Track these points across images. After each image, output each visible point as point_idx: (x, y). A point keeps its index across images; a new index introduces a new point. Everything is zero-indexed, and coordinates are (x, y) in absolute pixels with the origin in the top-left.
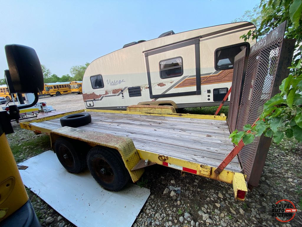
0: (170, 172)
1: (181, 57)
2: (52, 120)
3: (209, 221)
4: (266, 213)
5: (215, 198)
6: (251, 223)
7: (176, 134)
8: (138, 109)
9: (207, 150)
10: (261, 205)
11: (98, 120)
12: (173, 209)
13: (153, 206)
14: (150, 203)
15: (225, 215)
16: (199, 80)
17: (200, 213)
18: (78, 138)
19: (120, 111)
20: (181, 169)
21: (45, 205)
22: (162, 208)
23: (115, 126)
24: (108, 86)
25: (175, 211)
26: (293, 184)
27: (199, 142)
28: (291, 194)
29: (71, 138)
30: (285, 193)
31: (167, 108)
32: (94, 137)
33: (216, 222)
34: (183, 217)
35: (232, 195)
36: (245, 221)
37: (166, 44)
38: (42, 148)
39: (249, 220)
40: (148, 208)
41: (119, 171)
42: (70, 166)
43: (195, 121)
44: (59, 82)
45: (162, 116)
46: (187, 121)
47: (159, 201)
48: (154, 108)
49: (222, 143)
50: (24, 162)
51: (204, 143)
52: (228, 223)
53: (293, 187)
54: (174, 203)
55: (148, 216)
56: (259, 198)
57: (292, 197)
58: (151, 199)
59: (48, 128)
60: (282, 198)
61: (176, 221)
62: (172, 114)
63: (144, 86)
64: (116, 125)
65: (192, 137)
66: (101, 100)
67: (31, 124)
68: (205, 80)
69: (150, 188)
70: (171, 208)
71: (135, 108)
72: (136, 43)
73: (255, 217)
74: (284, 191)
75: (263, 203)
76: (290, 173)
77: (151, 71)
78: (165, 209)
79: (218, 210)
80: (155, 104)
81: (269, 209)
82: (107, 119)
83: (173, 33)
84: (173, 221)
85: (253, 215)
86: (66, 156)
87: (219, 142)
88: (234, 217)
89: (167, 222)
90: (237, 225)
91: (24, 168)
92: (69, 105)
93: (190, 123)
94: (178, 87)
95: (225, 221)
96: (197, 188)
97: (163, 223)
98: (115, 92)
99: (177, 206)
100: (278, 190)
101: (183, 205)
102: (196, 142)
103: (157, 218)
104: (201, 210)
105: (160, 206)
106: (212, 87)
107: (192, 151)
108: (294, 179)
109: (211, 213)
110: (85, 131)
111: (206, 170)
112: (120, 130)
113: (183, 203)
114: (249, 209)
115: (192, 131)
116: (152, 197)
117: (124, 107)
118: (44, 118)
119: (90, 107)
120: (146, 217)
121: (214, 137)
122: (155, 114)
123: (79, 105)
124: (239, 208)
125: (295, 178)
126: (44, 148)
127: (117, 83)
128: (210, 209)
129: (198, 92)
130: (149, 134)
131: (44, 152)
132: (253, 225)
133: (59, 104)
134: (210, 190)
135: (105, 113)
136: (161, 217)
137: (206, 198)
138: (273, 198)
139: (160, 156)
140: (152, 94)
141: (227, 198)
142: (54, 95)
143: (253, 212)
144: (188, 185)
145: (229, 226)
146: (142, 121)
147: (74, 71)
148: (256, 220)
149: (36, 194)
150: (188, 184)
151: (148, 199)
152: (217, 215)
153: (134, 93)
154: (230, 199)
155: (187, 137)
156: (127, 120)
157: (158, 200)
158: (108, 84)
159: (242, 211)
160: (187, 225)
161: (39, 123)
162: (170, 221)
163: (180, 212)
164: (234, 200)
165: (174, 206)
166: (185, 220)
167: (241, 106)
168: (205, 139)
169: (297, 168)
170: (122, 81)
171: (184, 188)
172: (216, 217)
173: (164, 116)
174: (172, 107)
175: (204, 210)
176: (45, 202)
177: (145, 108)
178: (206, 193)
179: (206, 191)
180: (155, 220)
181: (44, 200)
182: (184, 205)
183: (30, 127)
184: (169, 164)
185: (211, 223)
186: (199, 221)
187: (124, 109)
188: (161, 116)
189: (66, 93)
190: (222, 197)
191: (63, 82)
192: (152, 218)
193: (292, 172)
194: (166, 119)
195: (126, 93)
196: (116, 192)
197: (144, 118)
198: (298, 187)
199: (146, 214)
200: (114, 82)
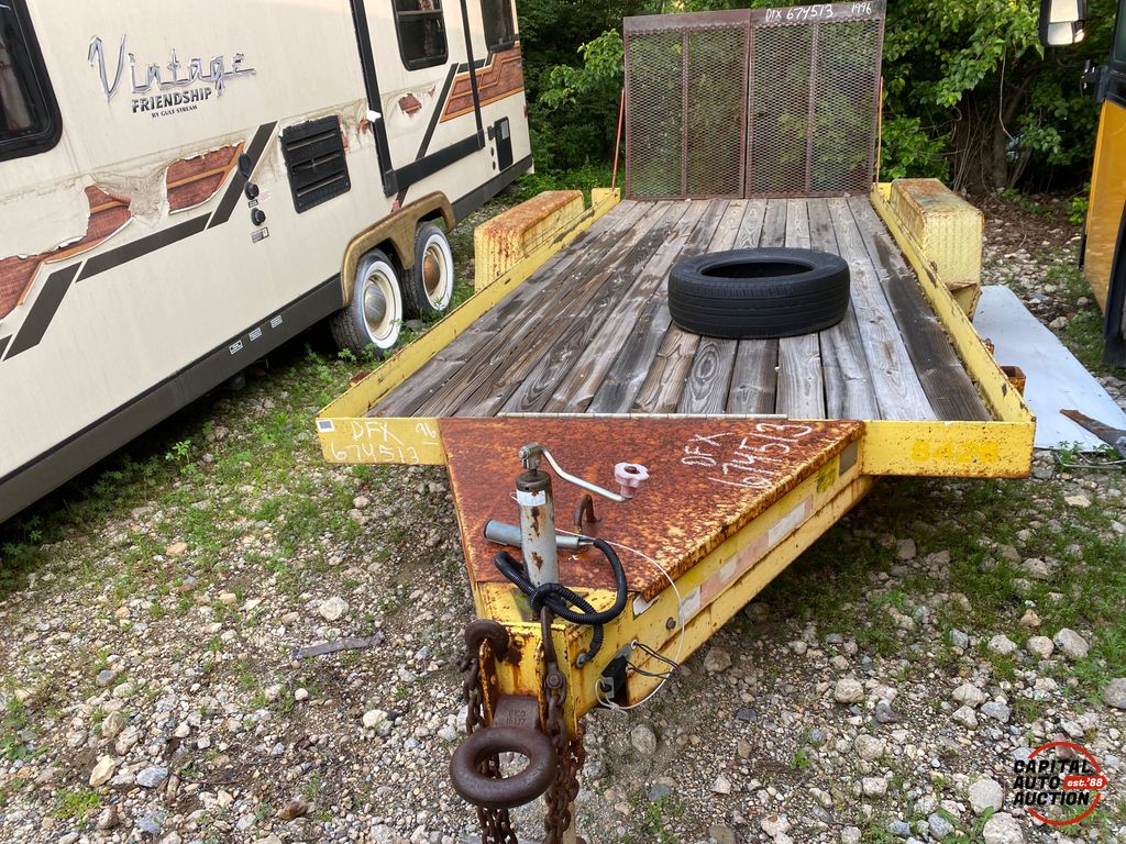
24: (107, 126)
63: (352, 110)
68: (480, 87)
94: (447, 115)
117: (277, 321)
127: (198, 85)
129: (481, 138)
140: (390, 167)
170: (235, 71)
195: (274, 182)
200: (166, 76)
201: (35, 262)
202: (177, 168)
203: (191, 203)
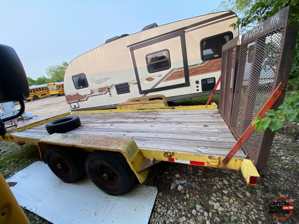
0: (173, 166)
1: (167, 50)
2: (35, 128)
3: (220, 209)
4: (269, 192)
5: (221, 186)
6: (259, 204)
7: (174, 127)
8: (129, 106)
9: (208, 140)
10: (264, 185)
11: (88, 122)
12: (183, 203)
13: (163, 204)
14: (160, 201)
15: (233, 201)
16: (187, 72)
17: (211, 203)
18: (73, 145)
19: (110, 110)
20: (189, 163)
21: (45, 222)
22: (173, 204)
23: (109, 127)
24: (93, 85)
25: (186, 205)
26: (287, 162)
27: (198, 133)
28: (287, 171)
29: (65, 145)
30: (282, 171)
31: (160, 103)
32: (91, 142)
33: (227, 209)
34: (196, 209)
35: (236, 180)
36: (253, 203)
37: (151, 37)
38: (28, 160)
39: (257, 202)
40: (159, 207)
41: (124, 174)
42: (66, 176)
43: (189, 113)
44: (34, 85)
45: (155, 111)
46: (180, 113)
47: (168, 197)
48: (146, 103)
49: (219, 131)
50: (11, 177)
51: (203, 134)
52: (238, 208)
53: (287, 164)
54: (184, 197)
55: (160, 215)
56: (260, 179)
57: (288, 173)
58: (160, 197)
59: (33, 136)
60: (280, 176)
61: (189, 215)
62: (164, 108)
63: (132, 82)
64: (110, 125)
65: (190, 129)
66: (86, 100)
67: (11, 134)
68: (193, 71)
69: (156, 185)
70: (182, 202)
71: (126, 106)
72: (119, 38)
73: (261, 197)
74: (281, 169)
75: (264, 183)
76: (282, 152)
77: (138, 66)
78: (176, 204)
79: (226, 196)
80: (145, 99)
81: (271, 188)
82: (97, 120)
83: (157, 26)
84: (186, 216)
85: (259, 196)
86: (60, 166)
87: (217, 130)
88: (243, 201)
89: (181, 218)
90: (247, 209)
91: (13, 184)
92: (50, 109)
93: (184, 115)
94: (167, 80)
95: (235, 206)
96: (202, 178)
97: (177, 219)
98: (101, 90)
99: (187, 200)
100: (275, 168)
101: (192, 197)
102: (194, 134)
103: (170, 215)
104: (211, 199)
105: (169, 202)
106: (200, 77)
107: (194, 143)
108: (287, 157)
109: (221, 201)
110: (79, 136)
111: (214, 161)
112: (115, 131)
113: (192, 195)
114: (254, 191)
115: (188, 122)
116: (160, 194)
117: (113, 105)
118: (26, 126)
119: (75, 109)
120: (159, 216)
121: (210, 127)
122: (148, 109)
123: (62, 107)
124: (244, 191)
125: (287, 155)
126: (31, 159)
127: (103, 81)
128: (219, 197)
129: (187, 84)
130: (146, 131)
131: (31, 164)
132: (261, 206)
133: (38, 109)
134: (215, 178)
135: (93, 114)
136: (174, 213)
137: (213, 187)
138: (272, 177)
139: (165, 153)
140: (141, 90)
141: (233, 184)
142: (31, 100)
143: (258, 193)
144: (192, 177)
145: (240, 211)
146: (136, 118)
147: (50, 72)
148: (262, 201)
149: (32, 213)
150: (193, 175)
151: (157, 197)
152: (227, 202)
153: (122, 90)
154: (235, 184)
155: (185, 129)
156: (120, 119)
157: (166, 196)
158: (93, 83)
159: (248, 194)
160: (201, 217)
161: (21, 132)
162: (183, 216)
163: (192, 205)
164: (239, 185)
165: (184, 200)
166: (198, 212)
167: (235, 93)
168: (203, 129)
169: (287, 146)
170: (108, 79)
171: (190, 180)
172: (226, 204)
173: (157, 111)
174: (164, 101)
175: (214, 199)
176: (44, 220)
177: (136, 104)
178: (211, 181)
179: (211, 180)
180: (169, 218)
181: (44, 217)
182: (194, 198)
183: (11, 138)
184: (175, 159)
185: (223, 211)
186: (211, 211)
187: (114, 107)
188: (153, 111)
189: (45, 96)
190: (228, 184)
191: (39, 85)
192: (164, 216)
193: (283, 150)
194: (159, 113)
195: (114, 91)
196: (122, 195)
197: (137, 115)
198: (291, 164)
199: (158, 213)
200: (99, 80)
201: (87, 95)
202: (99, 89)
203: (101, 92)
